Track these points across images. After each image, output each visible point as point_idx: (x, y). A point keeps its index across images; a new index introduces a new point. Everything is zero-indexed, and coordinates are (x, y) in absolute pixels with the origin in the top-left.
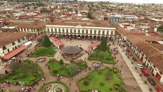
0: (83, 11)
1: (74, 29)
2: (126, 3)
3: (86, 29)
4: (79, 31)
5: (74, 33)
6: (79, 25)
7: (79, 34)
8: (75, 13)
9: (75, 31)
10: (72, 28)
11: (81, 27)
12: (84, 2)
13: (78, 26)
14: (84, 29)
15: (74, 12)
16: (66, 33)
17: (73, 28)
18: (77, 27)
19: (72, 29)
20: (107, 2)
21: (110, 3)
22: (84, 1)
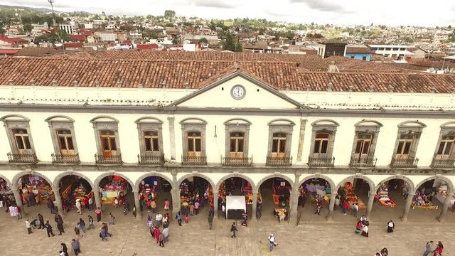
0: (198, 37)
1: (179, 118)
2: (313, 24)
3: (311, 120)
4: (237, 141)
5: (179, 160)
6: (239, 80)
7: (235, 167)
8: (170, 42)
9: (194, 142)
10: (160, 109)
11: (258, 97)
12: (194, 21)
13: (228, 85)
14: (296, 119)
15: (168, 41)
16: (97, 166)
17: (174, 109)
18: (218, 96)
19: (163, 117)
20: (259, 20)
21: (270, 22)
22: (195, 18)
